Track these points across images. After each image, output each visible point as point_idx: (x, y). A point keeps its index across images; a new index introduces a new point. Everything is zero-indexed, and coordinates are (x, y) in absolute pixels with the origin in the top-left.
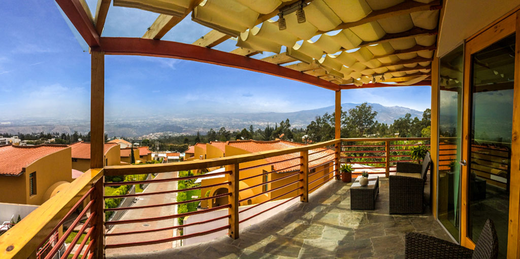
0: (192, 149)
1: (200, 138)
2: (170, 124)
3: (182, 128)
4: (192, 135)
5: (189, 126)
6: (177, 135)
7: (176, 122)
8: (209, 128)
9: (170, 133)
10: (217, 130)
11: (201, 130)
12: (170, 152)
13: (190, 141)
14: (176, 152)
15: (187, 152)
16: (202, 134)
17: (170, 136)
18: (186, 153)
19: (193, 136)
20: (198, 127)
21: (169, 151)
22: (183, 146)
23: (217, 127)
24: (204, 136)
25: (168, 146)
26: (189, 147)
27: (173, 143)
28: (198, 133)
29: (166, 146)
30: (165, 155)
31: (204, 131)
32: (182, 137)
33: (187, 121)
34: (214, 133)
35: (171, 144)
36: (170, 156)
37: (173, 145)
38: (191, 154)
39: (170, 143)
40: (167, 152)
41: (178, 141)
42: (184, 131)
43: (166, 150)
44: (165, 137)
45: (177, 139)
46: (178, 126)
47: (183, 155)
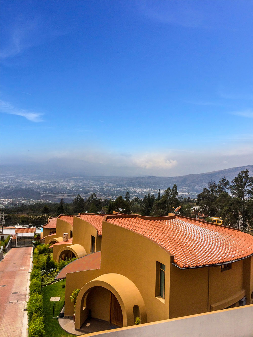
0: (52, 222)
1: (64, 208)
2: (24, 187)
3: (40, 194)
4: (53, 203)
5: (50, 190)
6: (32, 202)
7: (31, 184)
8: (75, 194)
9: (24, 200)
10: (85, 197)
11: (65, 196)
12: (21, 227)
13: (50, 211)
14: (30, 226)
15: (46, 227)
16: (66, 202)
17: (23, 204)
18: (45, 229)
19: (55, 204)
20: (60, 193)
21: (20, 225)
22: (41, 218)
23: (85, 193)
24: (69, 205)
25: (19, 218)
26: (49, 220)
27: (27, 214)
28: (62, 201)
29: (15, 218)
30: (13, 232)
31: (69, 198)
32: (40, 205)
33: (47, 184)
34: (82, 200)
35: (23, 216)
36: (21, 232)
37: (26, 216)
38: (51, 229)
39: (22, 214)
40: (16, 227)
41: (34, 211)
42: (43, 198)
43: (15, 224)
44: (16, 205)
45: (33, 208)
46: (35, 190)
47: (40, 231)
